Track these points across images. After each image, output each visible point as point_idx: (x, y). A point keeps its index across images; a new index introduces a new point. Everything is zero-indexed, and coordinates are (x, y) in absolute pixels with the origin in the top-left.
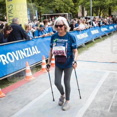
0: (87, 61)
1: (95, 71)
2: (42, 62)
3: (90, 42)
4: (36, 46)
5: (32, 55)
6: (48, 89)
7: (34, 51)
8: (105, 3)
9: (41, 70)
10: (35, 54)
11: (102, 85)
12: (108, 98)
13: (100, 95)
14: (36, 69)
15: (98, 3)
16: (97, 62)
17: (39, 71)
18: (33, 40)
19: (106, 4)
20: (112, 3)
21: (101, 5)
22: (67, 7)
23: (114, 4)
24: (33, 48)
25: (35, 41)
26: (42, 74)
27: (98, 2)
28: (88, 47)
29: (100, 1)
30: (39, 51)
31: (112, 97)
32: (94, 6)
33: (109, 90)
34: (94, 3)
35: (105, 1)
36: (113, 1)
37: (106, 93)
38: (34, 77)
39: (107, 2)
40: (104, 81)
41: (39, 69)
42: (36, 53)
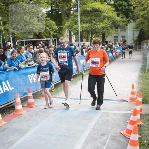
0: (74, 99)
1: (84, 111)
2: (15, 102)
3: (79, 75)
4: (7, 81)
5: (2, 92)
6: (22, 137)
7: (5, 88)
8: (96, 27)
9: (14, 113)
10: (6, 91)
11: (92, 129)
12: (99, 145)
13: (90, 141)
14: (8, 111)
15: (89, 27)
16: (87, 99)
17: (12, 114)
18: (4, 73)
19: (98, 28)
20: (106, 26)
21: (92, 28)
22: (49, 31)
23: (107, 27)
24: (4, 83)
25: (6, 74)
26: (16, 117)
27: (88, 25)
28: (76, 81)
29: (90, 24)
30: (11, 87)
31: (105, 144)
32: (84, 30)
33: (101, 135)
34: (83, 27)
35: (97, 24)
36: (106, 24)
37: (97, 139)
38: (5, 121)
39: (99, 25)
40: (95, 124)
41: (12, 110)
42: (8, 90)
